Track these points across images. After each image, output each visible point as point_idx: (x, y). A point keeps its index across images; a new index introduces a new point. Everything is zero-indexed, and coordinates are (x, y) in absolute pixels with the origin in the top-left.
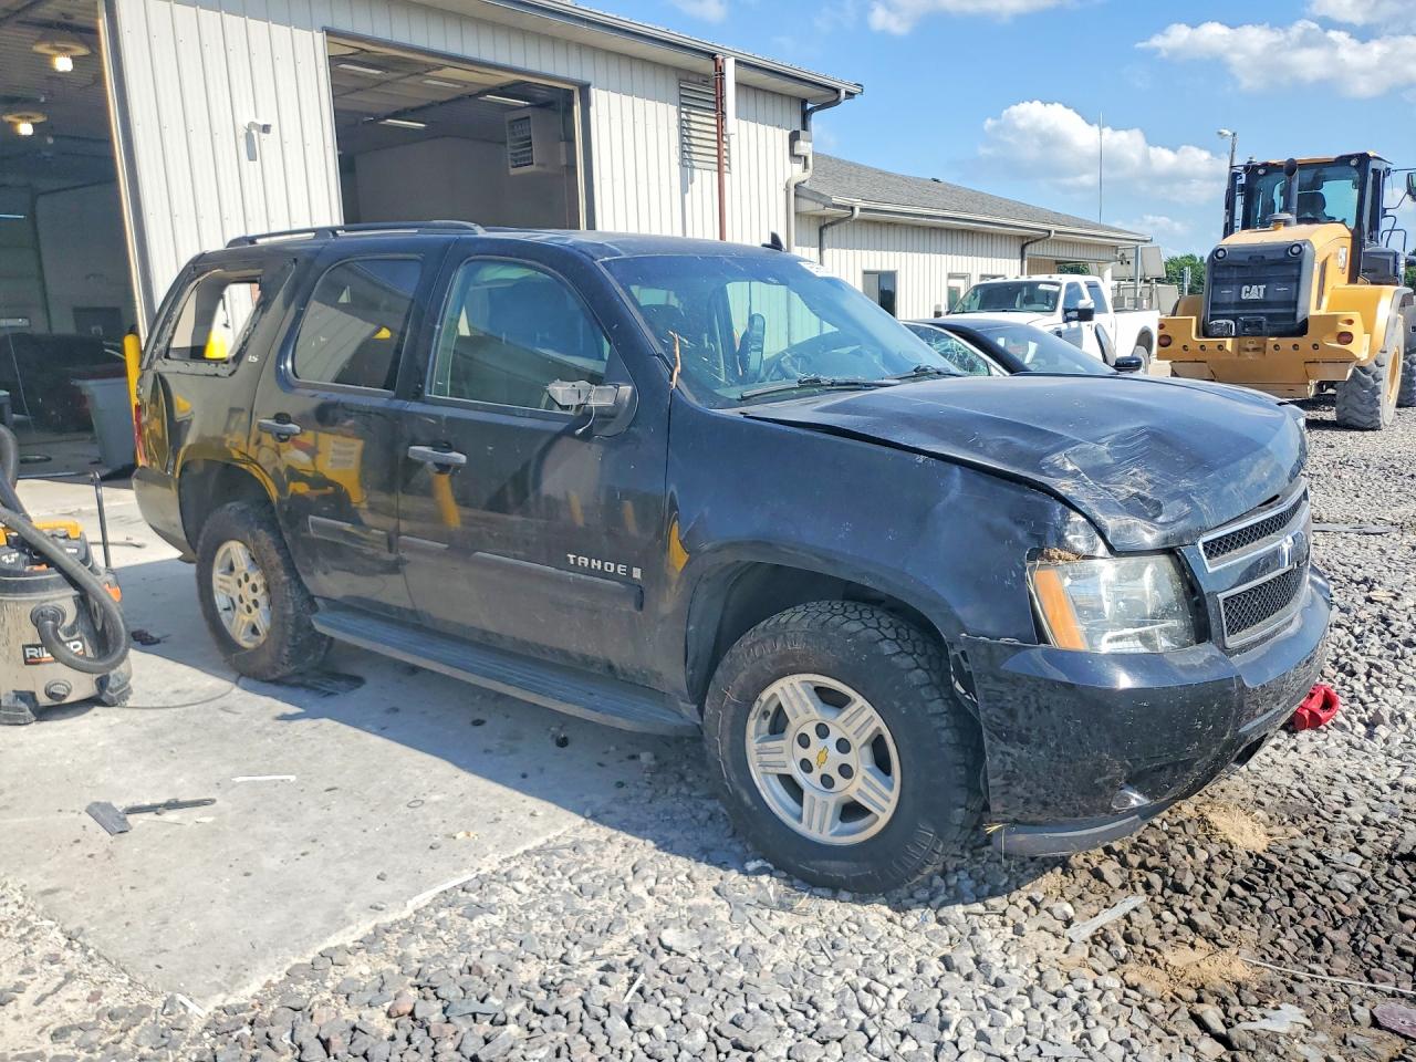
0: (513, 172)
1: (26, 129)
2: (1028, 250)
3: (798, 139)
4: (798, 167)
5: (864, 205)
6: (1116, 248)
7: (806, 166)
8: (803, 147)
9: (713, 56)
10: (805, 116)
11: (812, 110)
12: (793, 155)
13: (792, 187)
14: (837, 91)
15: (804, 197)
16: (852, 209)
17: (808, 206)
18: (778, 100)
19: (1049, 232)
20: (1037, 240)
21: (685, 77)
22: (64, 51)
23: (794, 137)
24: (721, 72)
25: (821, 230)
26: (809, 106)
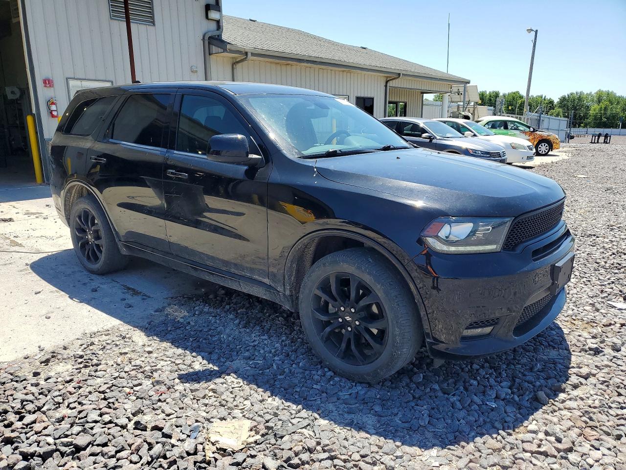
2: (390, 84)
3: (210, 10)
4: (213, 26)
6: (450, 85)
7: (218, 27)
8: (213, 15)
12: (207, 17)
13: (207, 38)
15: (215, 45)
16: (246, 53)
19: (399, 74)
20: (395, 79)
23: (208, 8)
25: (232, 66)
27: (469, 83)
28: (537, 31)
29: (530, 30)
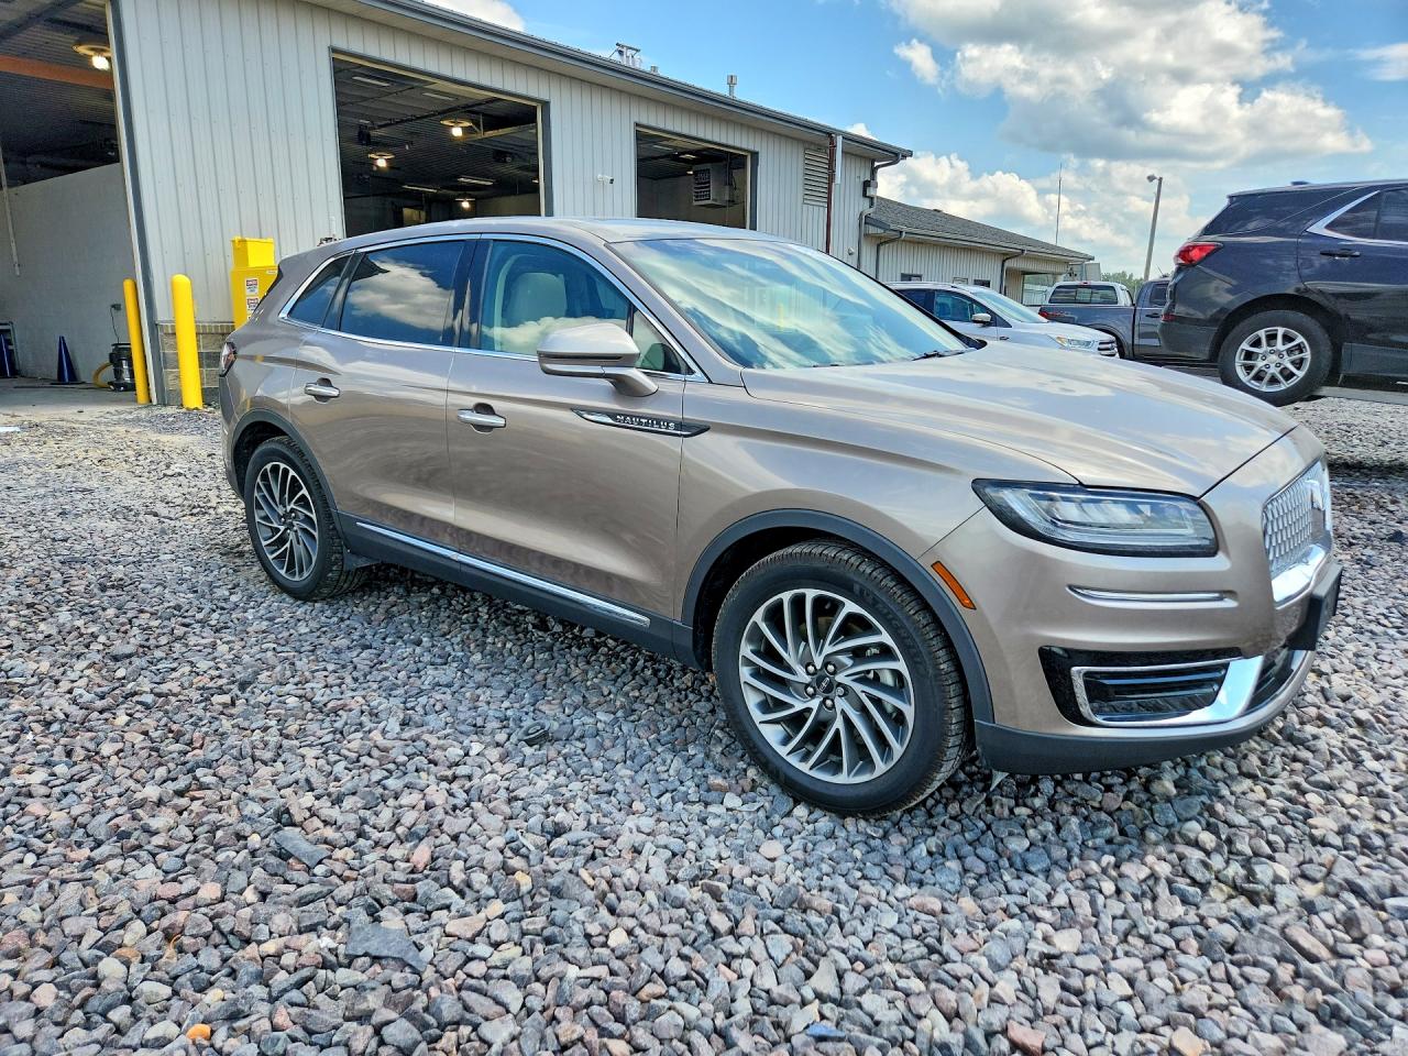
0: (695, 203)
1: (382, 163)
2: (1007, 264)
3: (869, 185)
4: (867, 202)
5: (908, 230)
6: (1067, 263)
7: (871, 205)
8: (870, 192)
9: (829, 134)
10: (874, 171)
11: (879, 167)
12: (865, 195)
13: (863, 217)
14: (897, 155)
15: (870, 224)
16: (901, 232)
17: (872, 230)
18: (858, 160)
19: (1023, 250)
20: (1014, 257)
21: (807, 144)
22: (457, 123)
23: (866, 185)
24: (833, 146)
25: (878, 246)
26: (877, 164)
27: (1093, 259)
28: (1161, 179)
29: (1151, 178)
